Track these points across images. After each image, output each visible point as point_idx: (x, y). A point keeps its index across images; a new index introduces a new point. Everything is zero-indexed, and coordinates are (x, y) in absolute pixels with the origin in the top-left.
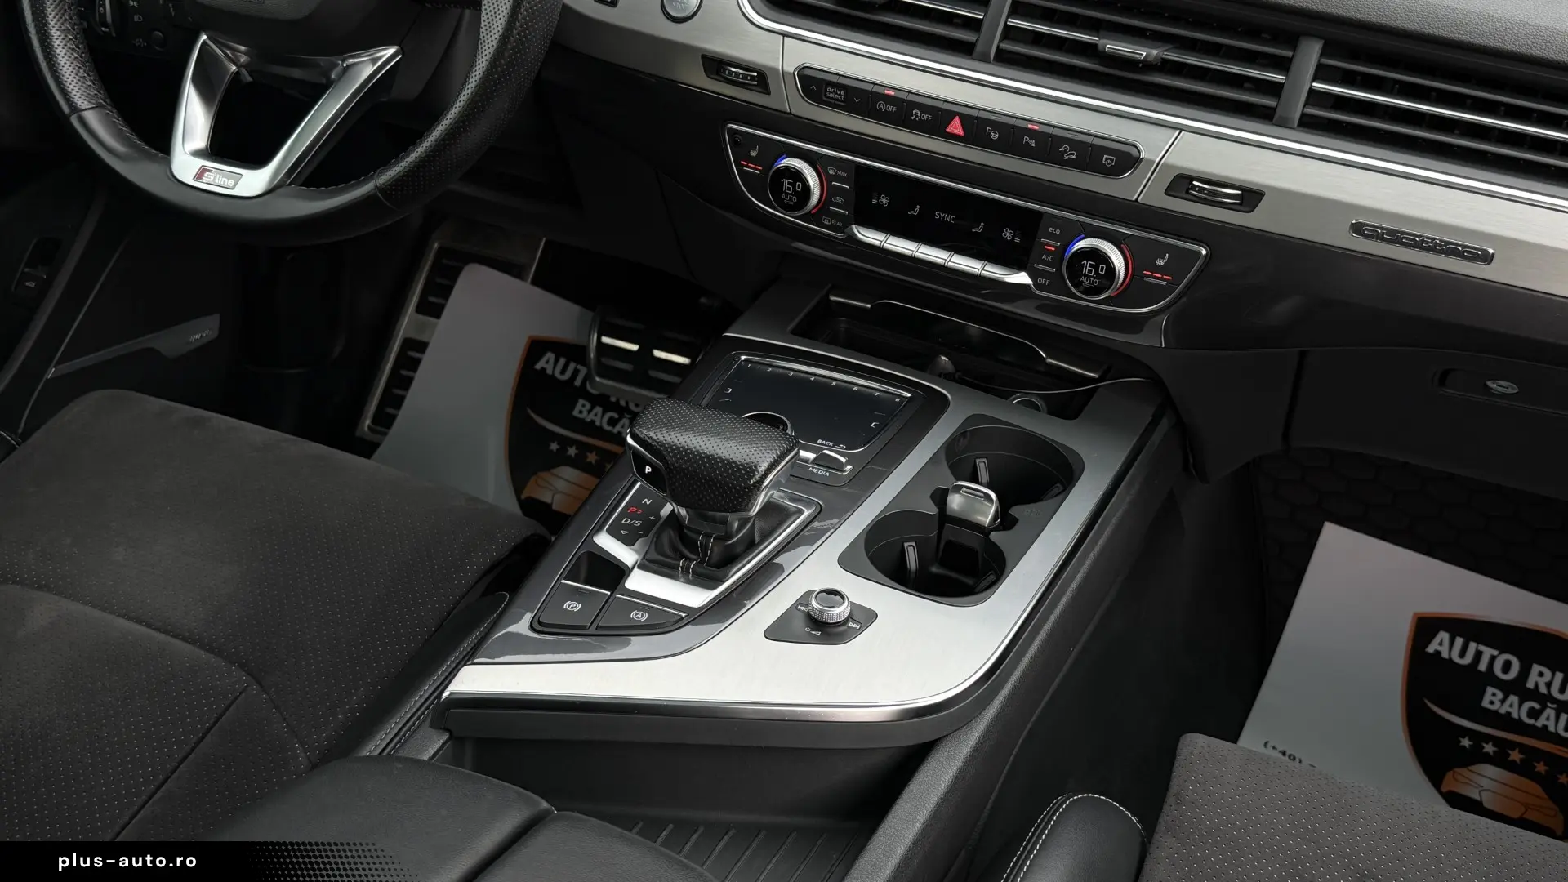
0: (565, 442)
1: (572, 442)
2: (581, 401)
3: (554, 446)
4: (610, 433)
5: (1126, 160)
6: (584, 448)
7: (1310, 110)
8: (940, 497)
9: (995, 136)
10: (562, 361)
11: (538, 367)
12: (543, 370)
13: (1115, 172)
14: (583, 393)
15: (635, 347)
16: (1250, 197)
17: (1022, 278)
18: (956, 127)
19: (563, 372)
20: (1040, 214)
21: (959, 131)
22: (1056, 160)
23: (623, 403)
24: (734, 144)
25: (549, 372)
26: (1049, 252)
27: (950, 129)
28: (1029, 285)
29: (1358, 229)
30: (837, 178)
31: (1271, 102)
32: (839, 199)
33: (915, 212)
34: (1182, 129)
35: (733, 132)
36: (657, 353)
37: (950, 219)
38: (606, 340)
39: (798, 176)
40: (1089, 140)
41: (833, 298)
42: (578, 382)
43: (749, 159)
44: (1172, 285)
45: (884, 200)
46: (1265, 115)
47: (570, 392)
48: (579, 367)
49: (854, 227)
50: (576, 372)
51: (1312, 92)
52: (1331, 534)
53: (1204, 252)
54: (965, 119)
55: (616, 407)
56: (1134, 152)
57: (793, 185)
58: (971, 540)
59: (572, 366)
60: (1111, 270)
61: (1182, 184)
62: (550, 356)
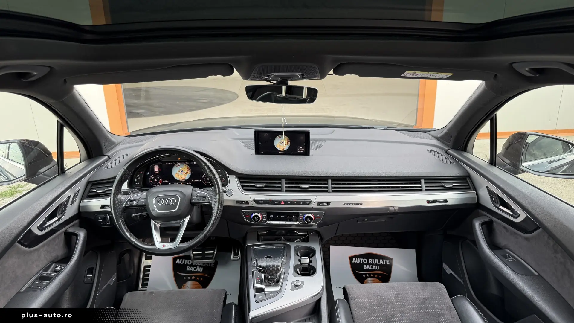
0: (187, 276)
1: (188, 276)
2: (187, 267)
3: (185, 278)
4: (195, 271)
5: (310, 202)
6: (191, 276)
7: (332, 190)
8: (299, 261)
9: (289, 203)
10: (181, 260)
11: (176, 263)
12: (178, 263)
13: (309, 204)
14: (187, 265)
15: (201, 252)
16: (328, 204)
17: (298, 223)
18: (283, 203)
19: (182, 262)
20: (299, 212)
21: (284, 203)
22: (300, 204)
23: (196, 264)
24: (244, 213)
25: (179, 263)
26: (301, 218)
27: (282, 203)
28: (299, 224)
29: (344, 204)
30: (263, 215)
31: (327, 190)
32: (264, 218)
33: (278, 217)
34: (316, 196)
35: (243, 212)
36: (206, 252)
37: (284, 216)
38: (194, 253)
39: (257, 216)
40: (304, 200)
41: (259, 233)
42: (186, 263)
43: (247, 215)
44: (321, 218)
45: (272, 216)
46: (327, 191)
47: (184, 266)
48: (185, 260)
49: (268, 221)
50: (185, 261)
51: (332, 187)
52: (331, 247)
53: (324, 212)
54: (284, 201)
55: (195, 266)
56: (311, 201)
57: (257, 217)
58: (307, 266)
59: (183, 260)
60: (312, 218)
61: (319, 204)
62: (178, 260)
